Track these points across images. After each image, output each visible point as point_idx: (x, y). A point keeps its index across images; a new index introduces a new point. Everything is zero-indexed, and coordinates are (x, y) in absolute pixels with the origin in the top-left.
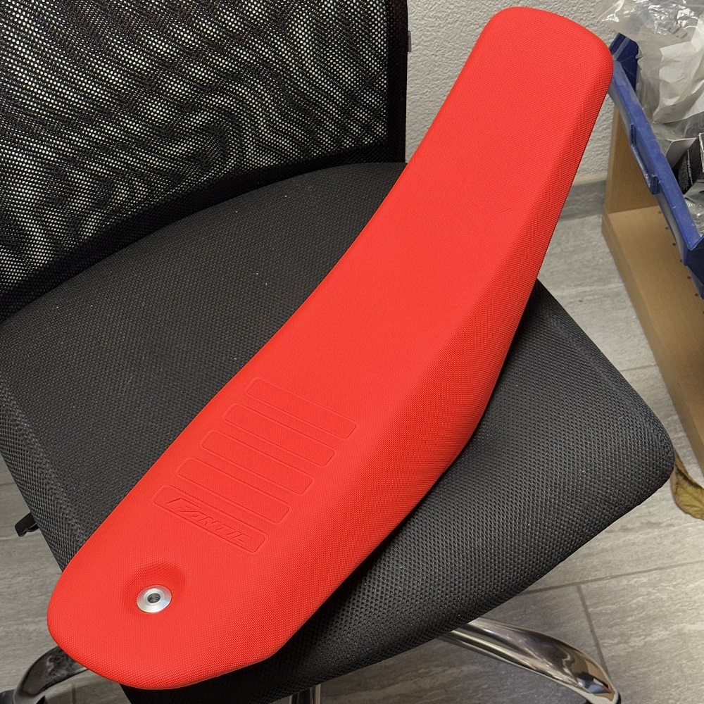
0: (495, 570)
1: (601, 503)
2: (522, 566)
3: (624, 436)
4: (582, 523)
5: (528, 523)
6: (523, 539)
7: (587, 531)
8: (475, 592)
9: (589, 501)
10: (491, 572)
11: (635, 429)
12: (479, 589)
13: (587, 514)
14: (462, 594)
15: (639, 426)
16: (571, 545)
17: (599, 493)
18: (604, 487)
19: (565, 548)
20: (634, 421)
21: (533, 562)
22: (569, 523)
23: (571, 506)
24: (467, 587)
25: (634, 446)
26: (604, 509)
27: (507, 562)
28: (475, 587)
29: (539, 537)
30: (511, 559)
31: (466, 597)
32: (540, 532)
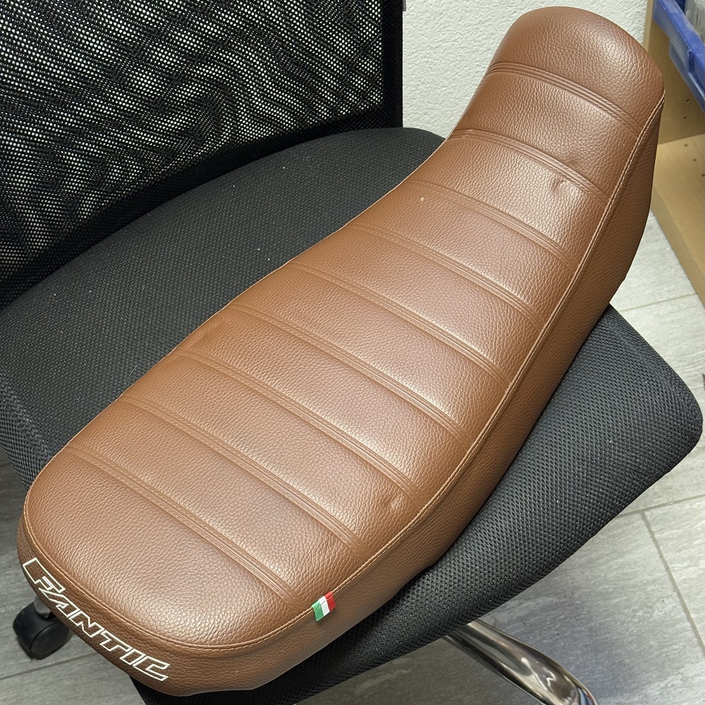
0: (525, 551)
1: (630, 473)
2: (553, 544)
3: (650, 402)
4: (612, 495)
5: (556, 499)
6: (552, 517)
7: (617, 503)
8: (506, 575)
9: (618, 473)
10: (521, 554)
11: (661, 393)
12: (510, 572)
13: (617, 486)
14: (493, 579)
15: (664, 391)
16: (602, 519)
17: (627, 463)
18: (632, 456)
19: (596, 522)
20: (659, 385)
21: (564, 540)
22: (598, 496)
23: (600, 479)
24: (497, 571)
25: (661, 411)
26: (634, 479)
27: (537, 542)
28: (505, 570)
29: (569, 513)
30: (541, 539)
31: (497, 581)
32: (569, 509)
